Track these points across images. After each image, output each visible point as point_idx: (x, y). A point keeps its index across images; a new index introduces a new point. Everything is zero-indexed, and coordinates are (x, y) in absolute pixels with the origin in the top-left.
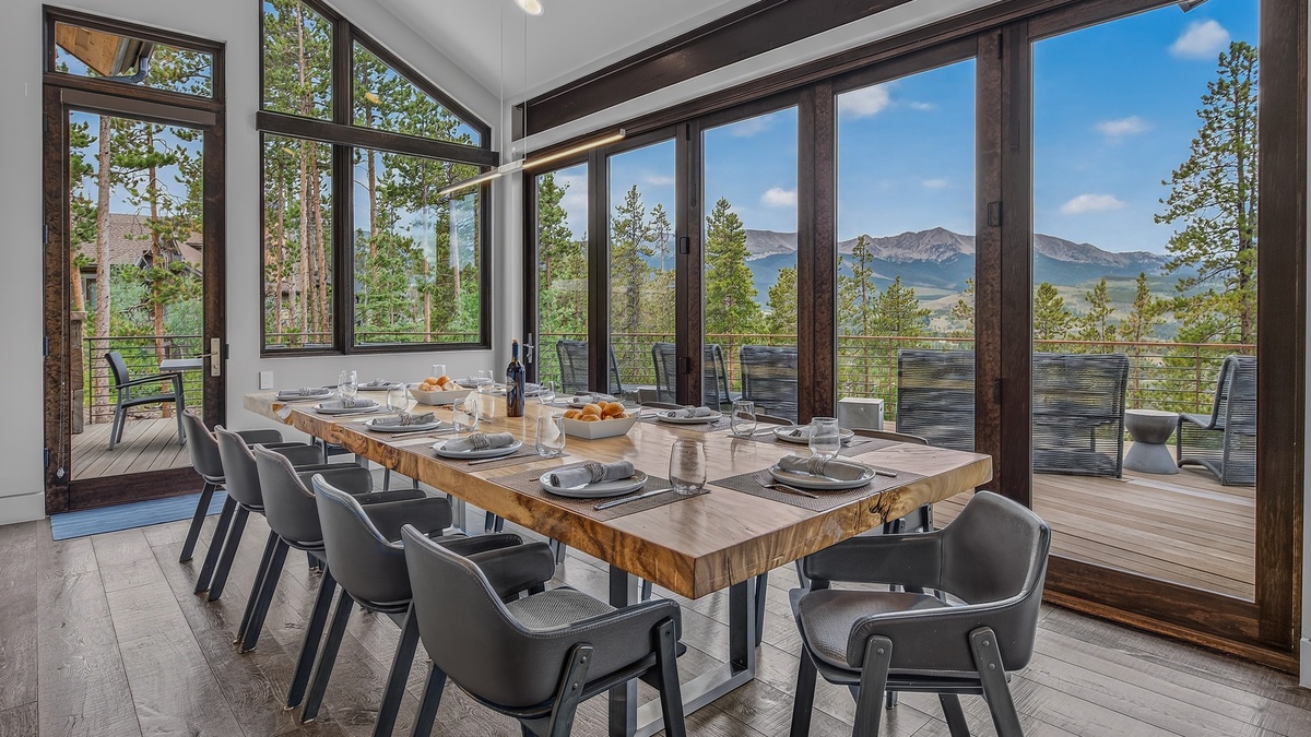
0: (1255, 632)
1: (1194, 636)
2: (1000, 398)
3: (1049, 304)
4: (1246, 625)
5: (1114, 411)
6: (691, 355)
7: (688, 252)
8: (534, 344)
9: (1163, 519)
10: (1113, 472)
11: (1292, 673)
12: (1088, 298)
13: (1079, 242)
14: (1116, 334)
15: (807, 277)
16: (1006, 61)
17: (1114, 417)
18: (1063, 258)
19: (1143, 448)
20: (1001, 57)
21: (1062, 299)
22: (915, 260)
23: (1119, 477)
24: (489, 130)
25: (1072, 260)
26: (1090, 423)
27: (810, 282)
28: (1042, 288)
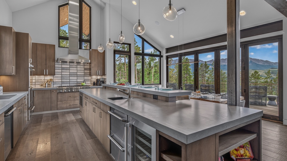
0: (278, 120)
1: (271, 120)
2: (245, 92)
3: (257, 75)
4: (278, 119)
5: (265, 95)
6: (197, 86)
7: (196, 71)
8: (168, 84)
9: (272, 111)
10: (265, 105)
11: (282, 123)
12: (266, 73)
13: (265, 60)
14: (272, 82)
15: (216, 75)
16: (245, 49)
17: (265, 96)
18: (261, 64)
19: (271, 101)
20: (244, 48)
21: (260, 74)
22: (224, 65)
23: (266, 106)
24: (161, 52)
25: (263, 64)
26: (260, 97)
27: (216, 76)
28: (255, 72)
